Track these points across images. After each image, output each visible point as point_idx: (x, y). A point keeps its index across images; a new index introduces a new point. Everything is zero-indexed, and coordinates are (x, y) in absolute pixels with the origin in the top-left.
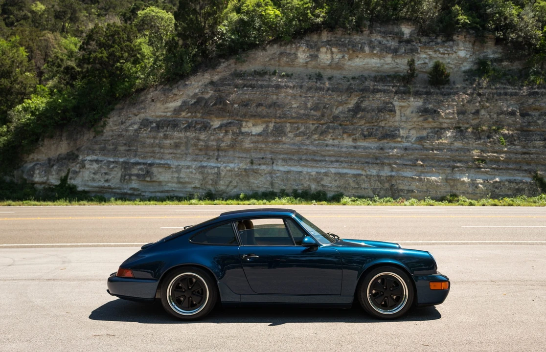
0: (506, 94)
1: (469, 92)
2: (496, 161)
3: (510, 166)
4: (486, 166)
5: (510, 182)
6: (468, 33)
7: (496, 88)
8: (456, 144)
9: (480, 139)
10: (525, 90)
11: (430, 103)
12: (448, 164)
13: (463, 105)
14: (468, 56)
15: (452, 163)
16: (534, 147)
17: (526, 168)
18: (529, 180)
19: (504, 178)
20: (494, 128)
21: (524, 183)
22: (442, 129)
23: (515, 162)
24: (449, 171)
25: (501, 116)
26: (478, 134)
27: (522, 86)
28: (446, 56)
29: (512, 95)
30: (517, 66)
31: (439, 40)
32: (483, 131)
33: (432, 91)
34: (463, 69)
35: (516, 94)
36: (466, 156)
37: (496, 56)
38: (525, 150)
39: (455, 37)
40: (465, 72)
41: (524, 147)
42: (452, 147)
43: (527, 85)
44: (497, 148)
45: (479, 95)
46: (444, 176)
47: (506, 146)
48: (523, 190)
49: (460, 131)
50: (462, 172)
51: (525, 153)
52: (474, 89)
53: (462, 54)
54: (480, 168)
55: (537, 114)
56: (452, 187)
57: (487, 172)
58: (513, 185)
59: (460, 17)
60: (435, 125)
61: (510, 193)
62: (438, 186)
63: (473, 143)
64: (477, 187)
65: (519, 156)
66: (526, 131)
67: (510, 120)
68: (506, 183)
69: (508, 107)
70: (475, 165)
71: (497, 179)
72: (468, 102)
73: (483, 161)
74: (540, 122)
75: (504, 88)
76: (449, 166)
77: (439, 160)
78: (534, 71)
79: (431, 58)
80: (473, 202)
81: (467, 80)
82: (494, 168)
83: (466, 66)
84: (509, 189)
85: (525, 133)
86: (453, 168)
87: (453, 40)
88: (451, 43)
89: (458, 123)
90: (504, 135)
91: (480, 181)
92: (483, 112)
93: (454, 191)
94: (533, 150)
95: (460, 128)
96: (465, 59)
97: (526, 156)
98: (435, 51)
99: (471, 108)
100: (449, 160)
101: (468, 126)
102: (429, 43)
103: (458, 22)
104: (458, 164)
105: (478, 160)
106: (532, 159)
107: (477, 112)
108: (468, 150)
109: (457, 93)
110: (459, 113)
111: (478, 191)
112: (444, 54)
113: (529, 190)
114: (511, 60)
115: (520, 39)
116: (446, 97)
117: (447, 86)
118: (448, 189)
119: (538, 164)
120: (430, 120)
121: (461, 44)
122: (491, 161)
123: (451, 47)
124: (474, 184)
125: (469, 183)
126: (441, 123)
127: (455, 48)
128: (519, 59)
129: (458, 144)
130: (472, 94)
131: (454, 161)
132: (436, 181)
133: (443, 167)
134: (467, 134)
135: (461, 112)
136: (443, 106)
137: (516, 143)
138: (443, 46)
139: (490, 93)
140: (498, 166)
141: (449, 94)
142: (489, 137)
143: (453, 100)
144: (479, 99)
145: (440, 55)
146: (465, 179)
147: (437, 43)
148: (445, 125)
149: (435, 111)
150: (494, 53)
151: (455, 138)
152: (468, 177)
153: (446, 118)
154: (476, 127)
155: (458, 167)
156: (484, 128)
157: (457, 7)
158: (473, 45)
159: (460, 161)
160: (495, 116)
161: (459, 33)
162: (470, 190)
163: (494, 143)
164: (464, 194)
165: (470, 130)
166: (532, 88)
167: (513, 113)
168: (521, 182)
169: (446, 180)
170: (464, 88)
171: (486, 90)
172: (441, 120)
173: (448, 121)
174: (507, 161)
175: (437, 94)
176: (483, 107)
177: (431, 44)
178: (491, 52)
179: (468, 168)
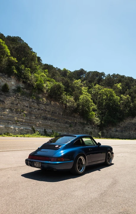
0: (26, 100)
1: (15, 97)
2: (22, 122)
3: (26, 124)
4: (19, 123)
5: (26, 129)
6: (16, 76)
7: (23, 97)
8: (9, 114)
9: (17, 114)
10: (31, 100)
11: (2, 98)
12: (6, 121)
13: (13, 101)
14: (14, 84)
15: (8, 121)
16: (33, 118)
17: (30, 125)
18: (31, 129)
19: (24, 128)
20: (22, 110)
21: (29, 130)
22: (5, 108)
23: (28, 123)
24: (6, 124)
25: (24, 107)
26: (17, 112)
27: (30, 98)
28: (8, 82)
29: (27, 101)
30: (28, 91)
31: (6, 76)
32: (18, 111)
33: (2, 93)
34: (12, 88)
35: (29, 101)
36: (13, 119)
37: (23, 87)
38: (30, 119)
39: (11, 77)
40: (13, 89)
41: (30, 118)
42: (8, 115)
43: (31, 98)
44: (22, 118)
45: (18, 98)
46: (5, 126)
47: (25, 117)
48: (29, 132)
49: (11, 110)
50: (11, 125)
51: (30, 120)
52: (16, 96)
53: (13, 83)
54: (17, 124)
55: (33, 108)
56: (7, 130)
57: (19, 125)
58: (26, 130)
59: (14, 71)
60: (3, 106)
61: (25, 133)
62: (3, 129)
63: (15, 115)
64: (16, 130)
65: (28, 121)
66: (31, 113)
67: (26, 109)
68: (25, 130)
69: (26, 104)
70: (16, 123)
71: (22, 128)
72: (14, 100)
73: (18, 121)
74: (34, 111)
75: (25, 98)
76: (7, 122)
77: (3, 120)
78: (33, 95)
79: (2, 81)
80: (14, 136)
81: (14, 92)
82: (21, 124)
83: (13, 88)
84: (25, 132)
85: (30, 114)
86: (8, 123)
87: (11, 78)
88: (10, 78)
89: (11, 107)
90: (25, 113)
91: (17, 128)
92: (19, 105)
93: (8, 131)
94: (32, 119)
95: (11, 109)
96: (13, 85)
97: (30, 121)
98: (4, 79)
99: (15, 103)
100: (7, 120)
101: (14, 108)
102: (2, 76)
103: (13, 72)
104: (10, 122)
105: (17, 121)
106: (32, 122)
107: (17, 104)
108: (14, 117)
109: (10, 96)
110: (11, 104)
111: (16, 132)
112: (7, 81)
113: (31, 132)
114: (27, 89)
115: (31, 84)
116: (7, 97)
117: (7, 93)
118: (6, 130)
119: (33, 124)
120: (1, 104)
121: (13, 80)
122: (20, 121)
123: (10, 80)
124: (15, 129)
125: (13, 129)
126: (5, 106)
127: (11, 80)
128: (29, 90)
129: (10, 115)
130: (16, 98)
131: (8, 120)
132: (2, 127)
133: (5, 122)
134: (13, 111)
135: (12, 103)
136: (6, 100)
137: (28, 116)
138: (7, 79)
139: (21, 99)
140: (22, 123)
141: (8, 96)
142: (20, 113)
143: (10, 99)
144: (18, 100)
145: (6, 81)
146: (12, 127)
147: (5, 77)
148: (6, 107)
149: (3, 101)
150: (22, 85)
151: (10, 112)
152: (13, 127)
153: (7, 105)
154: (16, 109)
155: (10, 123)
156: (19, 110)
157: (14, 66)
158: (16, 81)
159: (11, 121)
160: (22, 107)
161: (13, 76)
162: (13, 131)
163: (22, 115)
164: (11, 133)
165: (14, 110)
166: (33, 100)
167: (27, 107)
168: (29, 129)
169: (6, 127)
170: (13, 95)
171: (20, 97)
172: (5, 105)
173: (7, 106)
174: (25, 122)
175: (4, 95)
176: (19, 103)
177: (3, 76)
178: (21, 85)
179: (13, 123)
